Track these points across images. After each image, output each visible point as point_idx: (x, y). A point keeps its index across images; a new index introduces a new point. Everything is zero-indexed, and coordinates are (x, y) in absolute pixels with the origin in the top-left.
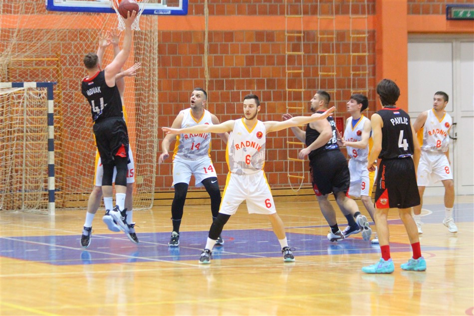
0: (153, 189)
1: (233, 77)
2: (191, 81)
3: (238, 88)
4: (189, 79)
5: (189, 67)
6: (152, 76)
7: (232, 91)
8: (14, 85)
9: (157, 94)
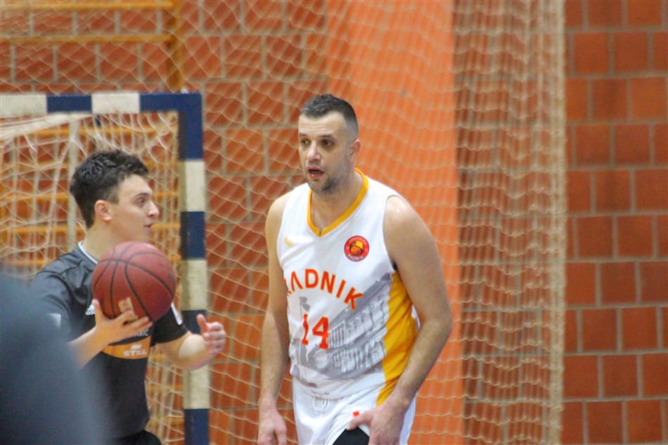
6: (541, 62)
8: (55, 105)
9: (561, 132)
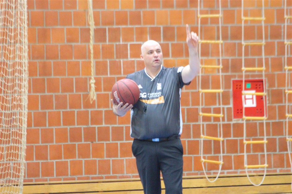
0: (21, 180)
1: (118, 24)
2: (63, 29)
3: (125, 40)
4: (59, 27)
5: (59, 11)
6: (19, 21)
7: (118, 43)
9: (26, 47)
